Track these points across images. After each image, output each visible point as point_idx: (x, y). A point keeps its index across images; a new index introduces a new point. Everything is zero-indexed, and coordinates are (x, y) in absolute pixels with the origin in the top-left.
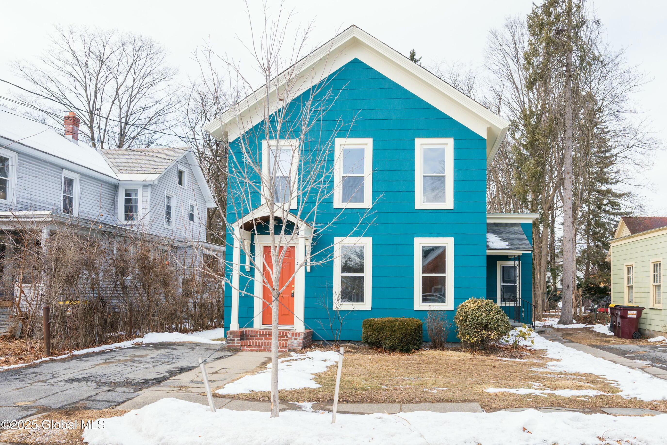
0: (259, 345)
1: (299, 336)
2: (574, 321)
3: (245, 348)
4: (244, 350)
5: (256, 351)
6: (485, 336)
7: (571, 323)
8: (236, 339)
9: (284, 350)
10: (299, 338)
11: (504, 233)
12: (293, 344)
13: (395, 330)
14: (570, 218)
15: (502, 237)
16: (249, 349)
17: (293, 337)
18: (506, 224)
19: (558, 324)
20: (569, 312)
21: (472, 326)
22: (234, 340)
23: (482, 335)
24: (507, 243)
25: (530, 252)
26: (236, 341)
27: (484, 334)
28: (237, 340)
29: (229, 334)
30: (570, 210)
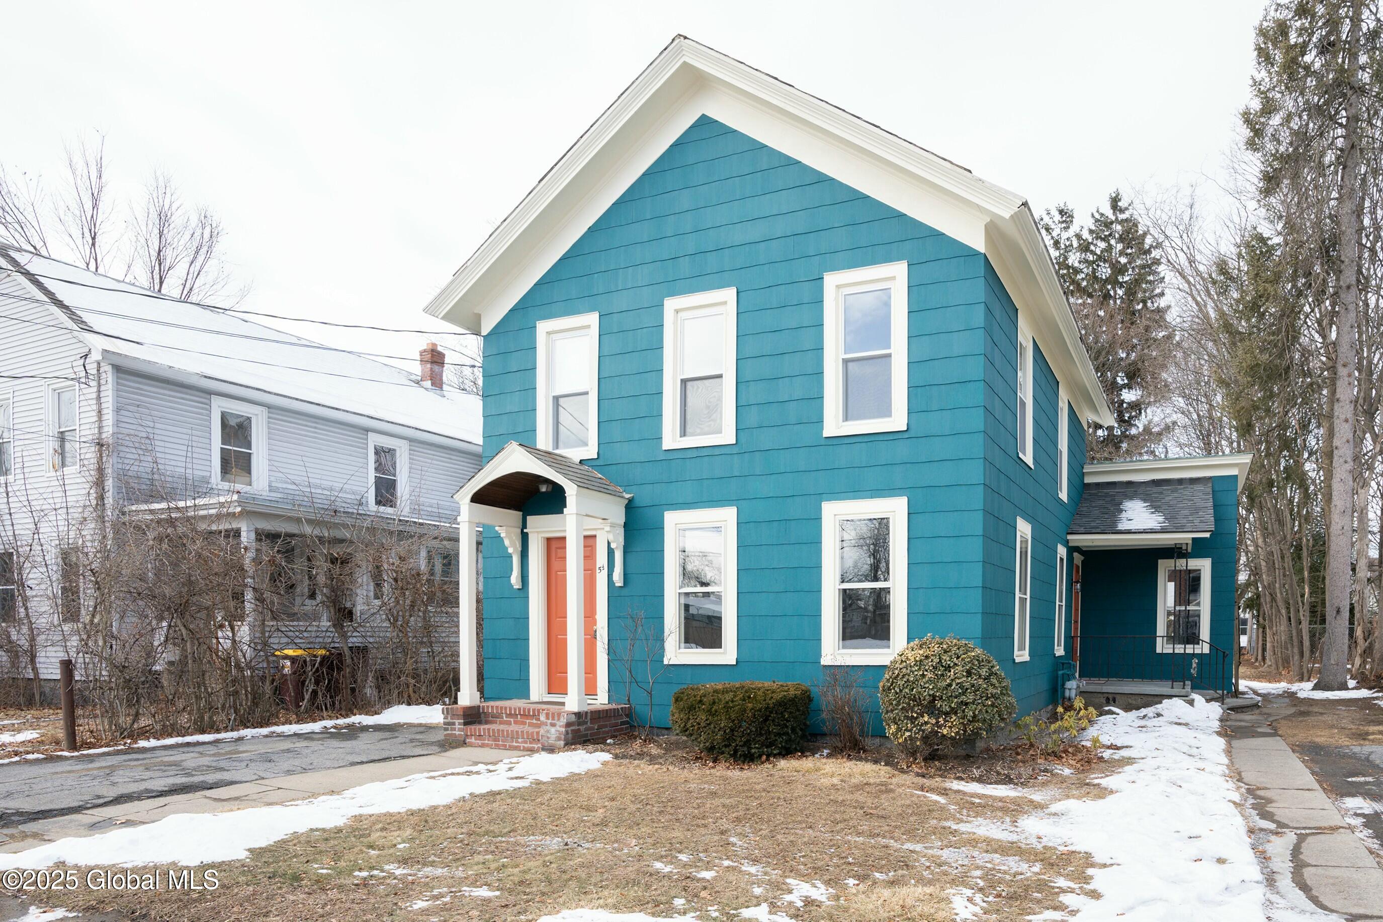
0: (494, 735)
1: (559, 719)
2: (1352, 683)
3: (473, 740)
4: (471, 745)
5: (491, 747)
6: (928, 727)
7: (1344, 687)
8: (457, 722)
9: (536, 746)
10: (558, 723)
11: (1167, 499)
12: (549, 735)
13: (716, 711)
14: (1346, 462)
15: (1155, 507)
16: (480, 742)
17: (549, 721)
18: (1180, 481)
19: (1313, 689)
20: (1338, 665)
21: (898, 704)
22: (454, 724)
23: (922, 725)
24: (1161, 519)
25: (1207, 535)
26: (457, 726)
27: (926, 723)
28: (460, 724)
29: (446, 713)
30: (1347, 445)
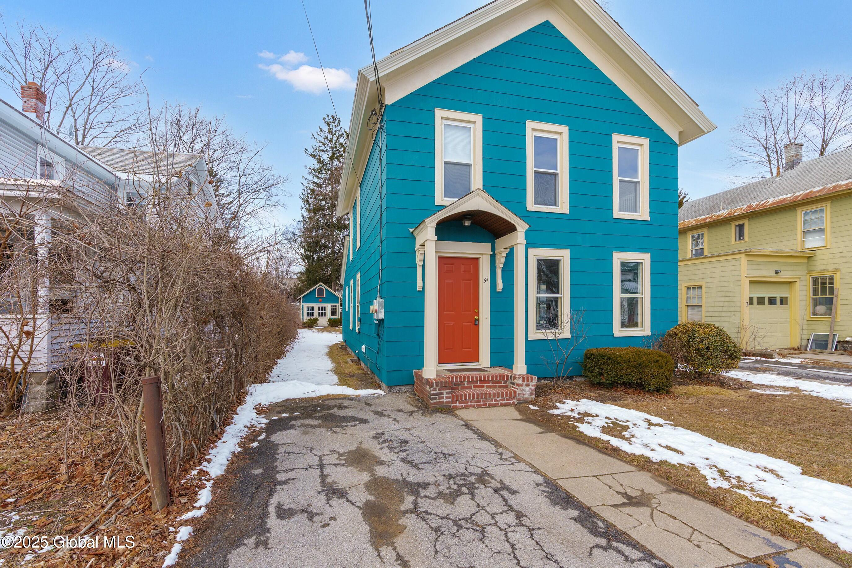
0: (477, 398)
1: (532, 381)
3: (458, 404)
4: (458, 408)
8: (445, 392)
9: (511, 402)
12: (524, 393)
16: (463, 405)
17: (525, 383)
22: (442, 394)
26: (445, 395)
28: (447, 393)
29: (435, 386)
